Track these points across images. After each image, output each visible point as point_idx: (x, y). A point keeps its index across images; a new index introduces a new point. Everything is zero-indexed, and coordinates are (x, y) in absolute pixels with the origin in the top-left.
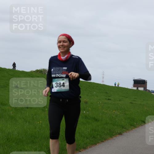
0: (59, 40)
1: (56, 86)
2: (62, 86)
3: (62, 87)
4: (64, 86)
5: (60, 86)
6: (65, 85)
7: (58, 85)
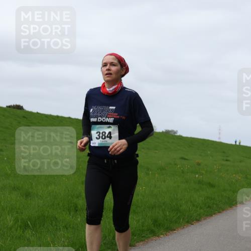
0: (104, 62)
1: (98, 137)
2: (108, 137)
3: (107, 139)
4: (110, 137)
5: (104, 137)
6: (112, 135)
7: (101, 135)
